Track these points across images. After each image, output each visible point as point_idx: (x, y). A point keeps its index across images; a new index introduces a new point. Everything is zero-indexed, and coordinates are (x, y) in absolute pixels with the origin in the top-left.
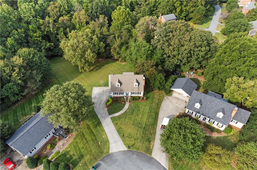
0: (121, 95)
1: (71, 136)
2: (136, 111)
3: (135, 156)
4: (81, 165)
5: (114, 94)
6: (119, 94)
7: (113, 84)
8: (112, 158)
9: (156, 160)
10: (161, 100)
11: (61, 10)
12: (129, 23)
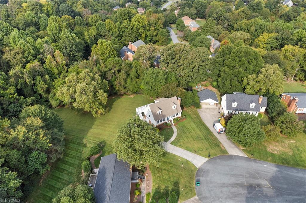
0: (163, 122)
1: (147, 175)
2: (185, 130)
3: (218, 161)
4: (182, 190)
5: (157, 123)
6: (160, 122)
7: (154, 112)
8: (204, 170)
9: (235, 156)
10: (197, 114)
12: (115, 55)
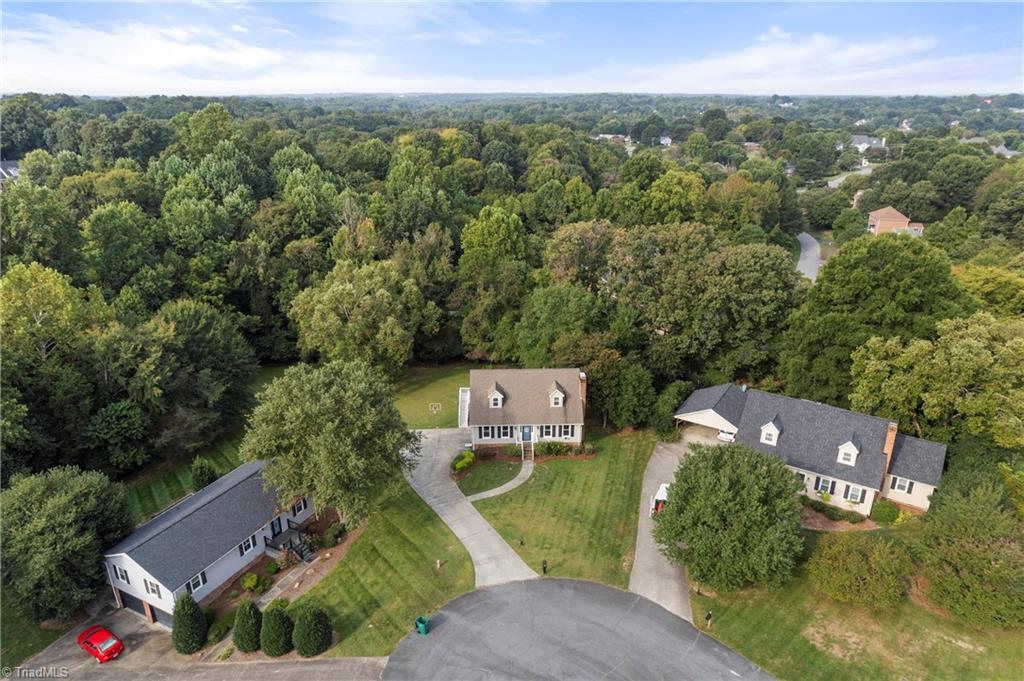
0: (505, 440)
1: (328, 555)
2: (559, 483)
3: (569, 593)
4: (371, 626)
5: (481, 437)
6: (499, 437)
7: (478, 394)
8: (488, 601)
9: (645, 601)
10: (644, 454)
11: (296, 220)
12: (520, 257)
